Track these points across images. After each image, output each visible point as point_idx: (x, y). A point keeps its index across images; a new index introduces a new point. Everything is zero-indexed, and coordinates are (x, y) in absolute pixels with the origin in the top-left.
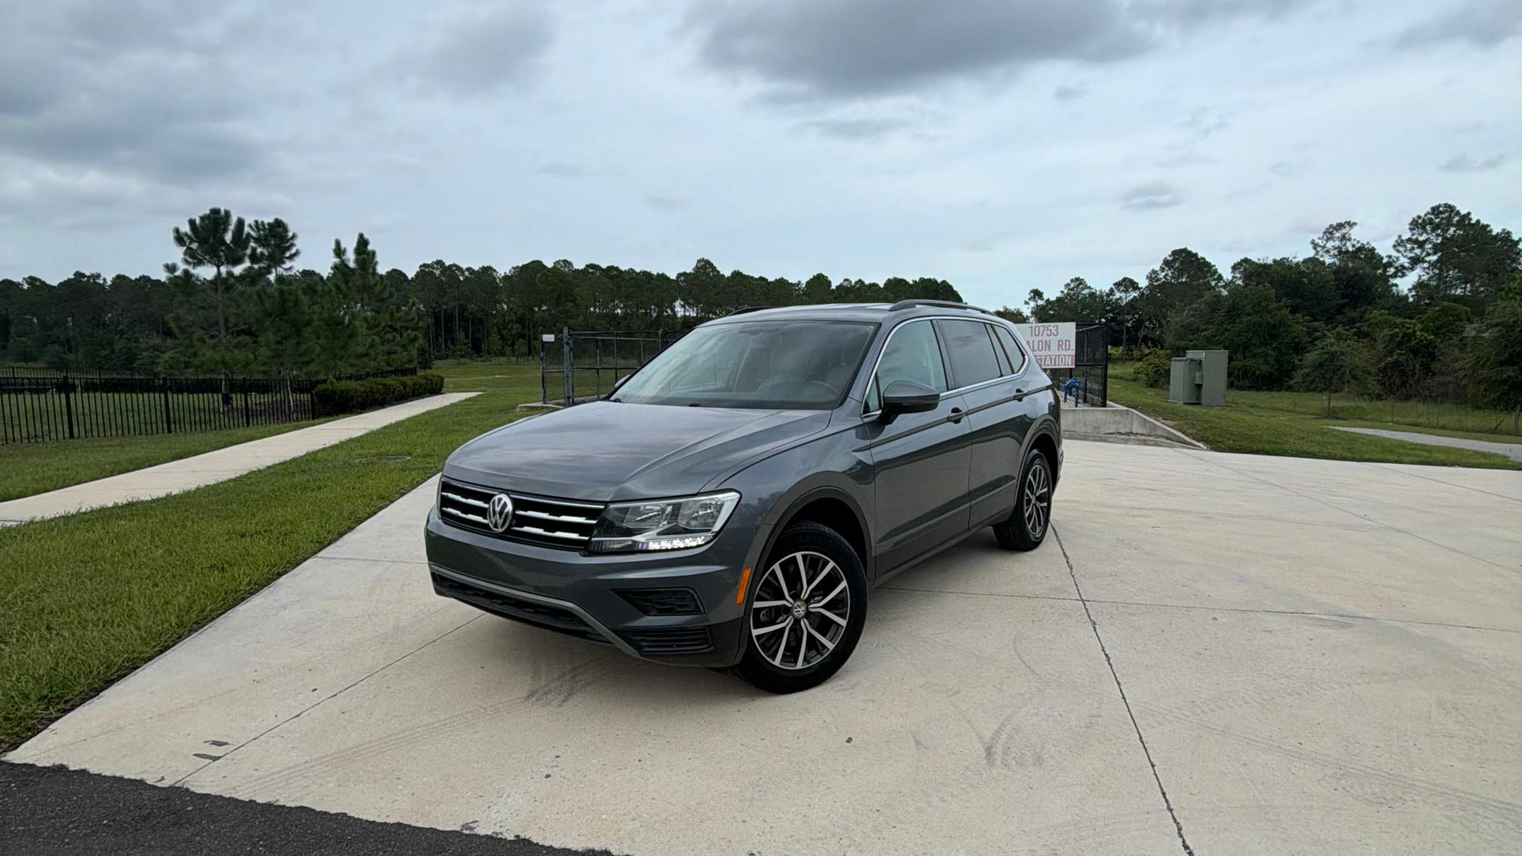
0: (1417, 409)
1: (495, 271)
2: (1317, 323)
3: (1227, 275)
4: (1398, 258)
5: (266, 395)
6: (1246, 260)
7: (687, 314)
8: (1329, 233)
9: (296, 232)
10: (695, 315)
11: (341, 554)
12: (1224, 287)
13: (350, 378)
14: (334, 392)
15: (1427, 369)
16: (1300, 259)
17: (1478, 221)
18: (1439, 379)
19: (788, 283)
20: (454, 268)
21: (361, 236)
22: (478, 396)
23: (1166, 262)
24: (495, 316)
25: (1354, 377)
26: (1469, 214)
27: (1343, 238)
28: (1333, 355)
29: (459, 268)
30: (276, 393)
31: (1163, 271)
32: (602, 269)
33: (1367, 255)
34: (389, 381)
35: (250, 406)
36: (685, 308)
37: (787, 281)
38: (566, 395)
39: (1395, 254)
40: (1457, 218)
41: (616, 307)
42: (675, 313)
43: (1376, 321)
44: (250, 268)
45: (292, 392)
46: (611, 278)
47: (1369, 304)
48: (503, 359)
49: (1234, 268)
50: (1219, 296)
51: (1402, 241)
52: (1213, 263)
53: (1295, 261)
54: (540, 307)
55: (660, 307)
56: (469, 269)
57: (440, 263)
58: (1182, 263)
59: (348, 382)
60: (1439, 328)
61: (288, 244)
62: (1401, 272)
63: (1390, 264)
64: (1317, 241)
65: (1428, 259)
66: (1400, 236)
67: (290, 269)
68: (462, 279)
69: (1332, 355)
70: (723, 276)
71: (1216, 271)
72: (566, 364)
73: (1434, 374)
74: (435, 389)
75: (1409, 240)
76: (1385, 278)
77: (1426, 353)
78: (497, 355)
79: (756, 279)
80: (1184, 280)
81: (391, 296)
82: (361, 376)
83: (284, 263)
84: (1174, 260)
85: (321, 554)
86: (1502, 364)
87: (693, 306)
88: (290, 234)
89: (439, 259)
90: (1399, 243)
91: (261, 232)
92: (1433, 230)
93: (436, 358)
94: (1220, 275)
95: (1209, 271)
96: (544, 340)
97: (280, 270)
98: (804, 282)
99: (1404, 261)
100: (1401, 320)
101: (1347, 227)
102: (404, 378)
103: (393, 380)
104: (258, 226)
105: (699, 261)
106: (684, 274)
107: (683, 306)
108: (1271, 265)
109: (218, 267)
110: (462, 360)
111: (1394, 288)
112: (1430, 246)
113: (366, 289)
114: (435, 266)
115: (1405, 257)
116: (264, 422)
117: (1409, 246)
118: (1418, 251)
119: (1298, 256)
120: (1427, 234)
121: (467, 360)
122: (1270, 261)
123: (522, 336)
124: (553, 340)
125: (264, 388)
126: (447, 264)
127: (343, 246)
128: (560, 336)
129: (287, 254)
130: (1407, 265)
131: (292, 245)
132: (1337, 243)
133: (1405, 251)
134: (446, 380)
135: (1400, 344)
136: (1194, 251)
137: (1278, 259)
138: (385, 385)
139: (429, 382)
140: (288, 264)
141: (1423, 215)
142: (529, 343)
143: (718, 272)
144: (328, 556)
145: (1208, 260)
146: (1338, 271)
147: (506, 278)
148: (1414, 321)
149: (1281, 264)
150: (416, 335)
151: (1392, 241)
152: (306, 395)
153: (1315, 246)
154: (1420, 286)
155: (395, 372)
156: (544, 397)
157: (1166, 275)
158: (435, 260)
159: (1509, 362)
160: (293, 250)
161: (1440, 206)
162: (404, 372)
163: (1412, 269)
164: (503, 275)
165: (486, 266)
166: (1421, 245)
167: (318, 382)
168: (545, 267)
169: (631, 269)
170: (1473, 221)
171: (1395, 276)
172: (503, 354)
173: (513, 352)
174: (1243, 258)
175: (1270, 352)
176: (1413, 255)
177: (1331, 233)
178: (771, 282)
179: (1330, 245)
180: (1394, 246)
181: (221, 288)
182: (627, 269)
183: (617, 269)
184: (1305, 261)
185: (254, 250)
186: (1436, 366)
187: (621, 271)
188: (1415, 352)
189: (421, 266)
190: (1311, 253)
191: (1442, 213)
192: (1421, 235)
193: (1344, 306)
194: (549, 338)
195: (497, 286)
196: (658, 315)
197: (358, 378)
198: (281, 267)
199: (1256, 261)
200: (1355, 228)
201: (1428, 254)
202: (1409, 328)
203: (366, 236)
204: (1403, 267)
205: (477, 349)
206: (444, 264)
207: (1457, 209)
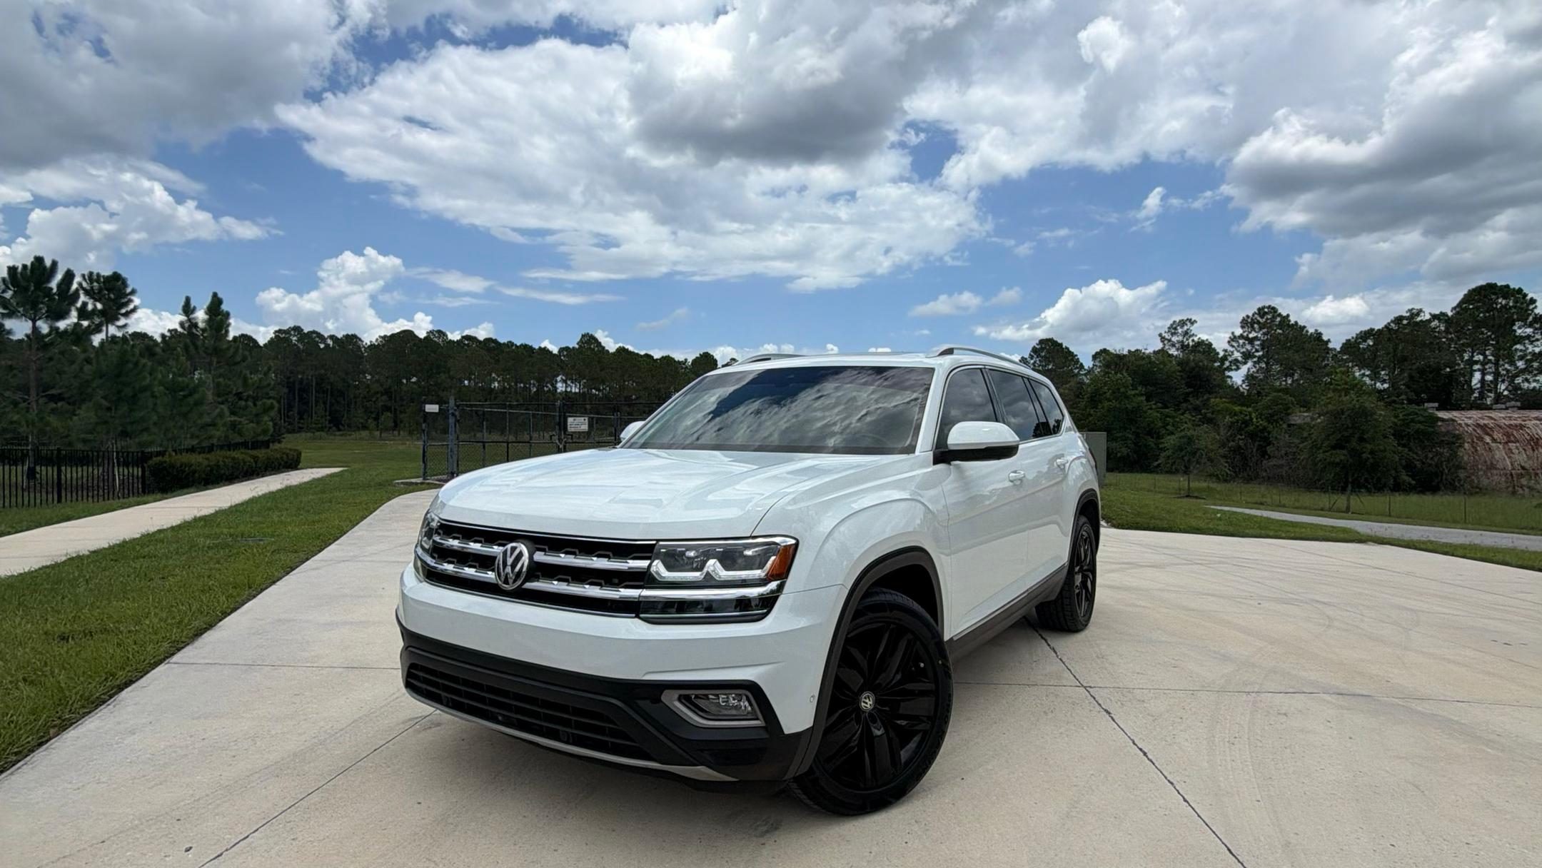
0: (1259, 490)
1: (360, 340)
2: (1167, 410)
3: (1087, 363)
4: (1232, 352)
5: (85, 468)
6: (1104, 351)
7: (569, 389)
8: (1173, 329)
9: (136, 287)
10: (577, 390)
11: (204, 658)
12: (1085, 375)
13: (192, 450)
14: (172, 466)
15: (1264, 454)
16: (1150, 350)
17: (1296, 323)
18: (1273, 462)
19: (675, 361)
20: (314, 335)
21: (215, 295)
22: (342, 471)
23: (1034, 350)
24: (357, 387)
25: (1210, 460)
26: (1288, 316)
27: (1186, 333)
28: (1190, 440)
29: (319, 335)
30: (98, 466)
31: (1032, 359)
32: (480, 342)
33: (1205, 348)
34: (236, 454)
35: (63, 482)
36: (566, 383)
37: (673, 359)
38: (450, 470)
39: (1230, 349)
40: (1278, 319)
41: (494, 380)
42: (556, 389)
43: (1219, 408)
44: (77, 325)
45: (119, 466)
46: (489, 350)
47: (1210, 393)
48: (364, 433)
49: (1095, 357)
50: (1082, 383)
51: (1235, 337)
52: (1075, 353)
53: (1147, 352)
54: (408, 379)
55: (540, 381)
56: (332, 337)
57: (297, 329)
58: (1048, 352)
59: (188, 455)
60: (1272, 416)
61: (126, 300)
62: (1236, 364)
63: (1225, 358)
64: (1164, 335)
65: (1257, 354)
66: (1233, 333)
67: (125, 326)
68: (322, 346)
69: (1189, 438)
70: (608, 351)
71: (1078, 360)
72: (452, 437)
73: (1270, 457)
74: (292, 464)
75: (1241, 336)
76: (1222, 370)
77: (1262, 439)
78: (359, 429)
79: (641, 356)
80: (1050, 367)
81: (244, 359)
82: (203, 448)
83: (118, 319)
84: (1042, 349)
85: (175, 659)
86: (1334, 447)
87: (576, 380)
88: (129, 290)
89: (297, 325)
90: (1234, 339)
91: (95, 284)
92: (1261, 329)
93: (289, 432)
94: (1081, 364)
95: (1072, 360)
96: (427, 410)
97: (112, 330)
98: (690, 360)
99: (1237, 355)
100: (1239, 408)
101: (1189, 324)
102: (254, 452)
103: (242, 453)
104: (91, 277)
105: (583, 336)
106: (567, 349)
107: (565, 381)
108: (1124, 356)
109: (34, 321)
110: (318, 434)
111: (1229, 380)
112: (1258, 343)
113: (217, 351)
114: (292, 332)
115: (1238, 351)
116: (80, 498)
117: (1241, 342)
118: (1249, 347)
119: (1148, 347)
120: (1255, 332)
121: (323, 434)
122: (1125, 352)
123: (387, 409)
124: (437, 411)
125: (82, 460)
126: (306, 331)
127: (193, 304)
128: (444, 406)
129: (123, 311)
130: (1240, 359)
131: (131, 301)
132: (1180, 338)
133: (1238, 346)
134: (303, 455)
135: (1240, 430)
136: (1060, 341)
137: (1133, 350)
138: (233, 459)
139: (285, 456)
140: (122, 322)
141: (1250, 315)
142: (396, 416)
143: (604, 348)
144: (184, 661)
145: (1072, 349)
146: (1181, 363)
147: (372, 346)
148: (1250, 409)
149: (1136, 355)
150: (272, 403)
151: (1227, 336)
152: (135, 469)
153: (1163, 339)
154: (1249, 378)
155: (245, 445)
156: (425, 473)
157: (1035, 362)
158: (292, 326)
159: (1338, 446)
160: (131, 306)
161: (1264, 308)
162: (255, 445)
163: (1245, 363)
164: (369, 344)
165: (350, 334)
166: (1251, 341)
167: (151, 455)
168: (416, 337)
169: (510, 342)
170: (1292, 322)
171: (1229, 369)
172: (365, 427)
173: (378, 427)
174: (1102, 348)
175: (1130, 436)
176: (1244, 350)
177: (1175, 329)
178: (657, 359)
179: (1175, 339)
180: (1229, 342)
181: (35, 346)
182: (506, 342)
183: (495, 341)
184: (1155, 352)
185: (85, 304)
186: (1269, 449)
187: (500, 344)
188: (1252, 436)
189: (276, 332)
190: (1159, 346)
191: (1266, 313)
192: (1250, 333)
193: (1188, 394)
194: (432, 408)
195: (362, 357)
196: (538, 390)
197: (202, 450)
198: (113, 324)
199: (1113, 351)
200: (1195, 325)
201: (1257, 351)
202: (1246, 415)
203: (220, 295)
204: (1236, 360)
205: (336, 423)
206: (302, 330)
207: (1279, 312)
